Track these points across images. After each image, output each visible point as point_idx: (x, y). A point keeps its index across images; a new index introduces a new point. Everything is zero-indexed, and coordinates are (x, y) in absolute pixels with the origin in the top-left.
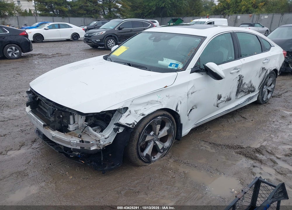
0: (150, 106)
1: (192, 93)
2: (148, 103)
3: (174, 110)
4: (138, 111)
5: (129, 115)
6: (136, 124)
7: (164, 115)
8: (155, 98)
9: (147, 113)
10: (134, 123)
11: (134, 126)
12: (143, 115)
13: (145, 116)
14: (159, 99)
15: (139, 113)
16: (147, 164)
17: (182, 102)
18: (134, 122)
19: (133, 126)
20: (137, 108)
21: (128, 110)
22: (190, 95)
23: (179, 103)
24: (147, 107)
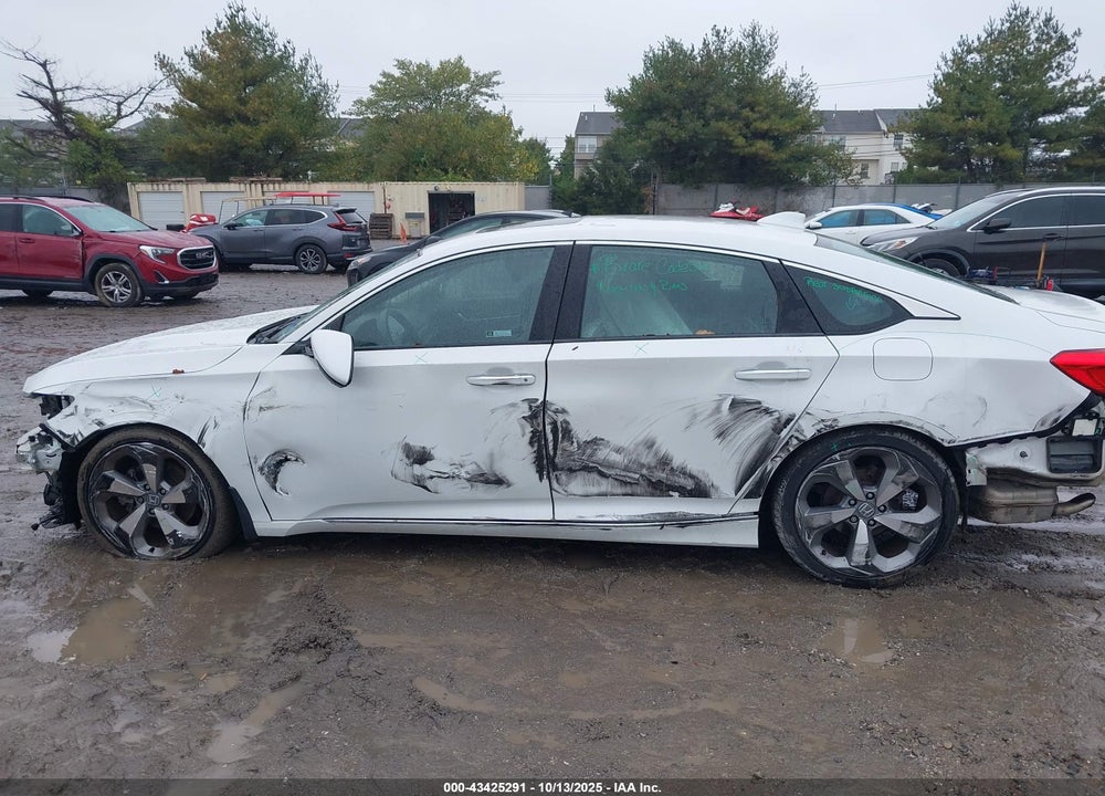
0: (127, 409)
1: (261, 408)
2: (123, 401)
3: (195, 438)
4: (94, 410)
5: (72, 414)
6: (80, 439)
7: (160, 442)
8: (144, 392)
9: (110, 422)
10: (75, 436)
11: (76, 443)
12: (100, 423)
13: (104, 428)
14: (153, 398)
15: (94, 416)
16: (121, 555)
17: (223, 425)
18: (77, 432)
19: (73, 442)
20: (93, 405)
21: (73, 405)
22: (253, 414)
23: (212, 424)
24: (118, 409)
